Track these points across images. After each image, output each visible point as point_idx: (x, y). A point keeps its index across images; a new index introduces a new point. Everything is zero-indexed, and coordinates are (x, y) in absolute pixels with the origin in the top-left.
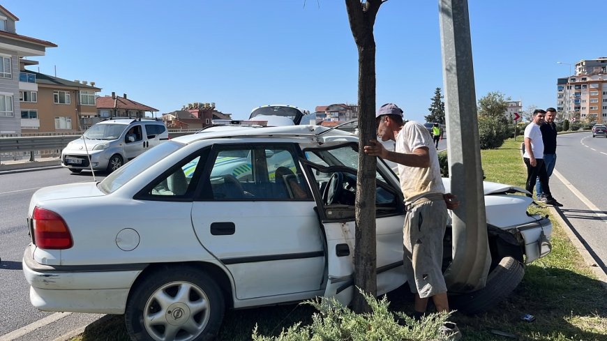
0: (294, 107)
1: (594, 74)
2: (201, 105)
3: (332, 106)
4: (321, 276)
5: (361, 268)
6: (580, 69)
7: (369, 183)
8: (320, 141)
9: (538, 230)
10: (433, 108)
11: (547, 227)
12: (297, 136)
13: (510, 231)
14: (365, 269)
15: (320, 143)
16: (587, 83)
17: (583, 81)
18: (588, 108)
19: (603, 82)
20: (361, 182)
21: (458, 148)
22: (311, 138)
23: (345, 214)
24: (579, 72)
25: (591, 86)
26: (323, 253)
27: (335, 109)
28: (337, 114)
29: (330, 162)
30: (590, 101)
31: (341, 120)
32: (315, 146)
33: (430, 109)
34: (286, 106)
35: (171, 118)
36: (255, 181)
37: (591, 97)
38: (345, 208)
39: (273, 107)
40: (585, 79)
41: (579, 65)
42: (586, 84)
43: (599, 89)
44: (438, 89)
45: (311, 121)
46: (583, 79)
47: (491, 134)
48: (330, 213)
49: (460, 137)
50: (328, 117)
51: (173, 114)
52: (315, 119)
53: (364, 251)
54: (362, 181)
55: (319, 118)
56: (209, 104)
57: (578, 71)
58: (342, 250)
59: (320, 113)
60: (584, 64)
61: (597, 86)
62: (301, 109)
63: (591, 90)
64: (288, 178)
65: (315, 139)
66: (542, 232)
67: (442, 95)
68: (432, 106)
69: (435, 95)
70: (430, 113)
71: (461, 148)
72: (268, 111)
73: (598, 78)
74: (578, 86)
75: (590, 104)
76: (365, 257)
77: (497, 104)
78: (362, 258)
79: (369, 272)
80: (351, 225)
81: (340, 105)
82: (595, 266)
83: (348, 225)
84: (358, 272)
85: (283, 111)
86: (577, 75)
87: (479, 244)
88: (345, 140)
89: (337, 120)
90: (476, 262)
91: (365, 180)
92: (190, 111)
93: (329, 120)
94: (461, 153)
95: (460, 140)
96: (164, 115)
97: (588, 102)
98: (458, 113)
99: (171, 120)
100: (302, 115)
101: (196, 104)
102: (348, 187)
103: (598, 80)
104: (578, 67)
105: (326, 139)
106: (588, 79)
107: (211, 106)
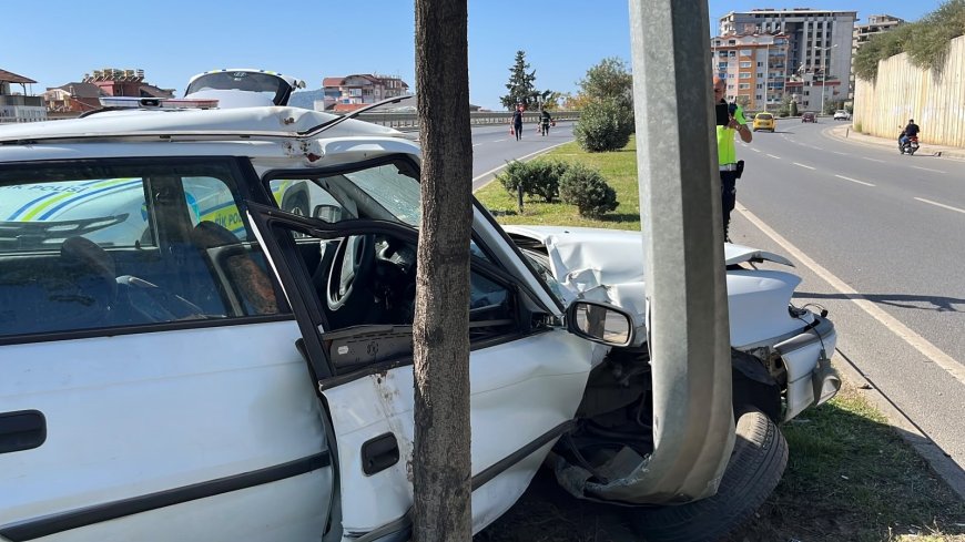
0: (275, 74)
1: (745, 35)
2: (118, 73)
3: (350, 77)
4: (324, 516)
5: (433, 502)
6: (726, 26)
7: (452, 276)
8: (311, 150)
9: (814, 349)
10: (513, 84)
11: (830, 339)
12: (246, 137)
13: (756, 354)
14: (443, 507)
15: (312, 157)
16: (736, 48)
17: (731, 45)
18: (736, 87)
19: (758, 47)
20: (431, 274)
21: (671, 171)
22: (286, 142)
23: (385, 347)
24: (725, 32)
25: (742, 53)
26: (327, 458)
27: (356, 83)
28: (359, 92)
29: (343, 196)
30: (740, 75)
31: (366, 102)
32: (298, 165)
33: (509, 86)
34: (258, 71)
35: (61, 95)
36: (158, 247)
37: (741, 69)
38: (383, 334)
39: (232, 74)
40: (734, 42)
41: (725, 20)
42: (734, 50)
43: (753, 57)
44: (520, 53)
45: (315, 103)
46: (731, 42)
47: (610, 126)
48: (343, 350)
49: (675, 142)
50: (345, 96)
51: (65, 88)
52: (323, 99)
53: (439, 457)
54: (431, 272)
55: (329, 98)
56: (132, 72)
57: (723, 29)
58: (379, 455)
59: (331, 90)
60: (732, 19)
61: (749, 52)
62: (288, 78)
63: (742, 58)
64: (223, 257)
65: (296, 145)
66: (823, 353)
67: (526, 64)
68: (512, 81)
69: (516, 63)
70: (508, 92)
71: (677, 170)
72: (223, 80)
73: (751, 41)
74: (724, 51)
75: (740, 81)
76: (441, 476)
77: (616, 77)
78: (434, 478)
79: (454, 512)
80: (402, 379)
81: (364, 77)
82: (867, 388)
83: (393, 377)
84: (424, 513)
85: (252, 82)
86: (722, 36)
87: (715, 409)
88: (378, 148)
89: (359, 102)
90: (706, 448)
91: (441, 271)
92: (98, 84)
93: (347, 101)
94: (678, 182)
95: (676, 150)
96: (48, 89)
97: (737, 76)
98: (673, 79)
99: (62, 99)
100: (291, 89)
101: (108, 72)
102: (388, 254)
103: (751, 43)
104: (724, 23)
105: (329, 146)
106: (738, 43)
107: (136, 75)
